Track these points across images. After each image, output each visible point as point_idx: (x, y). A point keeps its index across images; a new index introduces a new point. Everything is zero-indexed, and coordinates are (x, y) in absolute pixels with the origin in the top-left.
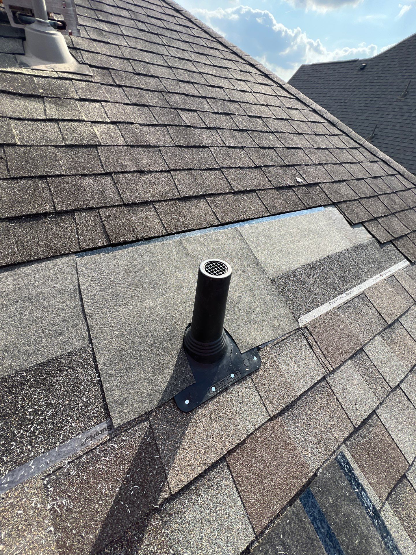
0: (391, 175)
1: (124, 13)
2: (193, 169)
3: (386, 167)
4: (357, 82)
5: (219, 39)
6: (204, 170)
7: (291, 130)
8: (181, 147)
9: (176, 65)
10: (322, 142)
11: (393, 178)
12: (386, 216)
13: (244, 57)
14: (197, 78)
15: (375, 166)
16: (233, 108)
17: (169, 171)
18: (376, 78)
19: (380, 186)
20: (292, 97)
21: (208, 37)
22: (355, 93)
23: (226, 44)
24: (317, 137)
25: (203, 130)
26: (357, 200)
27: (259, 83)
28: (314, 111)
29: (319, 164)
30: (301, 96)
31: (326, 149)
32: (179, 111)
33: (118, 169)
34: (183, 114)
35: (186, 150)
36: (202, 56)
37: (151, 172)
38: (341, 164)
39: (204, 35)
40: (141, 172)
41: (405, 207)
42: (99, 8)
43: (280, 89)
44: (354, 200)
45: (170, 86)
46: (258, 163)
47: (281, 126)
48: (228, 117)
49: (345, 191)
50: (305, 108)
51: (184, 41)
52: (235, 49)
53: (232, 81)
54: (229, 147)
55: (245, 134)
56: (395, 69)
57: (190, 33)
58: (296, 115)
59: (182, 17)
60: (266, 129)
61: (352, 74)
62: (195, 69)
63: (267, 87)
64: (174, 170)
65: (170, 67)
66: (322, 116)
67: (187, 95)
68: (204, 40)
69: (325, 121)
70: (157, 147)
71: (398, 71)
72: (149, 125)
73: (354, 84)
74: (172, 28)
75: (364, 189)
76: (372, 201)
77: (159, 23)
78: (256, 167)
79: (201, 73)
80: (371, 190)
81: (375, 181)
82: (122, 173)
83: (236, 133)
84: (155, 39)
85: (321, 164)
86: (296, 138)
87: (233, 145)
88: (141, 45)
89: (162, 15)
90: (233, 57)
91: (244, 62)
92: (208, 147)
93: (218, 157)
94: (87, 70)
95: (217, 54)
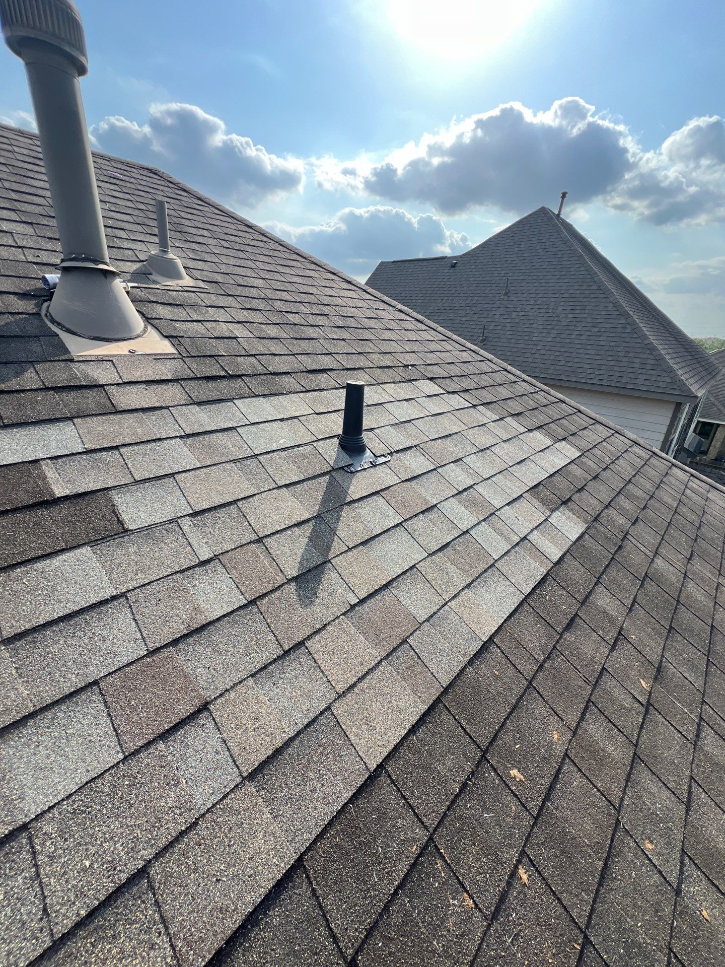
0: (480, 361)
1: (205, 233)
2: (310, 354)
3: (474, 355)
4: (451, 280)
5: (296, 251)
6: (318, 354)
7: (382, 326)
8: (296, 339)
9: (267, 277)
10: (412, 336)
11: (482, 363)
12: (476, 389)
13: (324, 267)
14: (289, 287)
15: (464, 354)
16: (327, 310)
17: (293, 355)
18: (471, 276)
19: (469, 369)
20: (377, 299)
21: (285, 250)
22: (452, 292)
23: (304, 256)
24: (406, 332)
25: (308, 327)
26: (450, 377)
27: (343, 289)
28: (400, 311)
29: (412, 352)
30: (386, 298)
31: (416, 341)
32: (284, 313)
33: (258, 353)
34: (288, 315)
35: (300, 341)
36: (286, 268)
37: (281, 355)
38: (432, 352)
39: (281, 248)
40: (274, 355)
41: (493, 383)
42: (183, 230)
43: (365, 293)
44: (447, 378)
45: (270, 294)
46: (360, 350)
47: (372, 323)
48: (325, 317)
49: (437, 371)
50: (391, 308)
51: (265, 255)
52: (313, 260)
53: (319, 288)
54: (333, 339)
55: (343, 329)
56: (488, 266)
57: (268, 247)
58: (384, 314)
59: (256, 232)
60: (359, 326)
61: (443, 271)
62: (284, 280)
63: (352, 292)
64: (297, 354)
65: (264, 279)
66: (408, 315)
67: (285, 301)
68: (283, 253)
69: (412, 319)
70: (278, 339)
71: (494, 269)
72: (265, 324)
73: (448, 283)
74: (250, 243)
75: (454, 370)
76: (463, 379)
77: (237, 239)
78: (359, 353)
79: (290, 282)
80: (461, 371)
81: (465, 365)
82: (261, 355)
83: (335, 329)
84: (241, 255)
85: (414, 352)
86: (388, 332)
87: (336, 337)
88: (232, 261)
89: (237, 232)
90: (313, 267)
91: (325, 271)
92: (316, 339)
93: (326, 346)
94: (202, 285)
95: (299, 265)
